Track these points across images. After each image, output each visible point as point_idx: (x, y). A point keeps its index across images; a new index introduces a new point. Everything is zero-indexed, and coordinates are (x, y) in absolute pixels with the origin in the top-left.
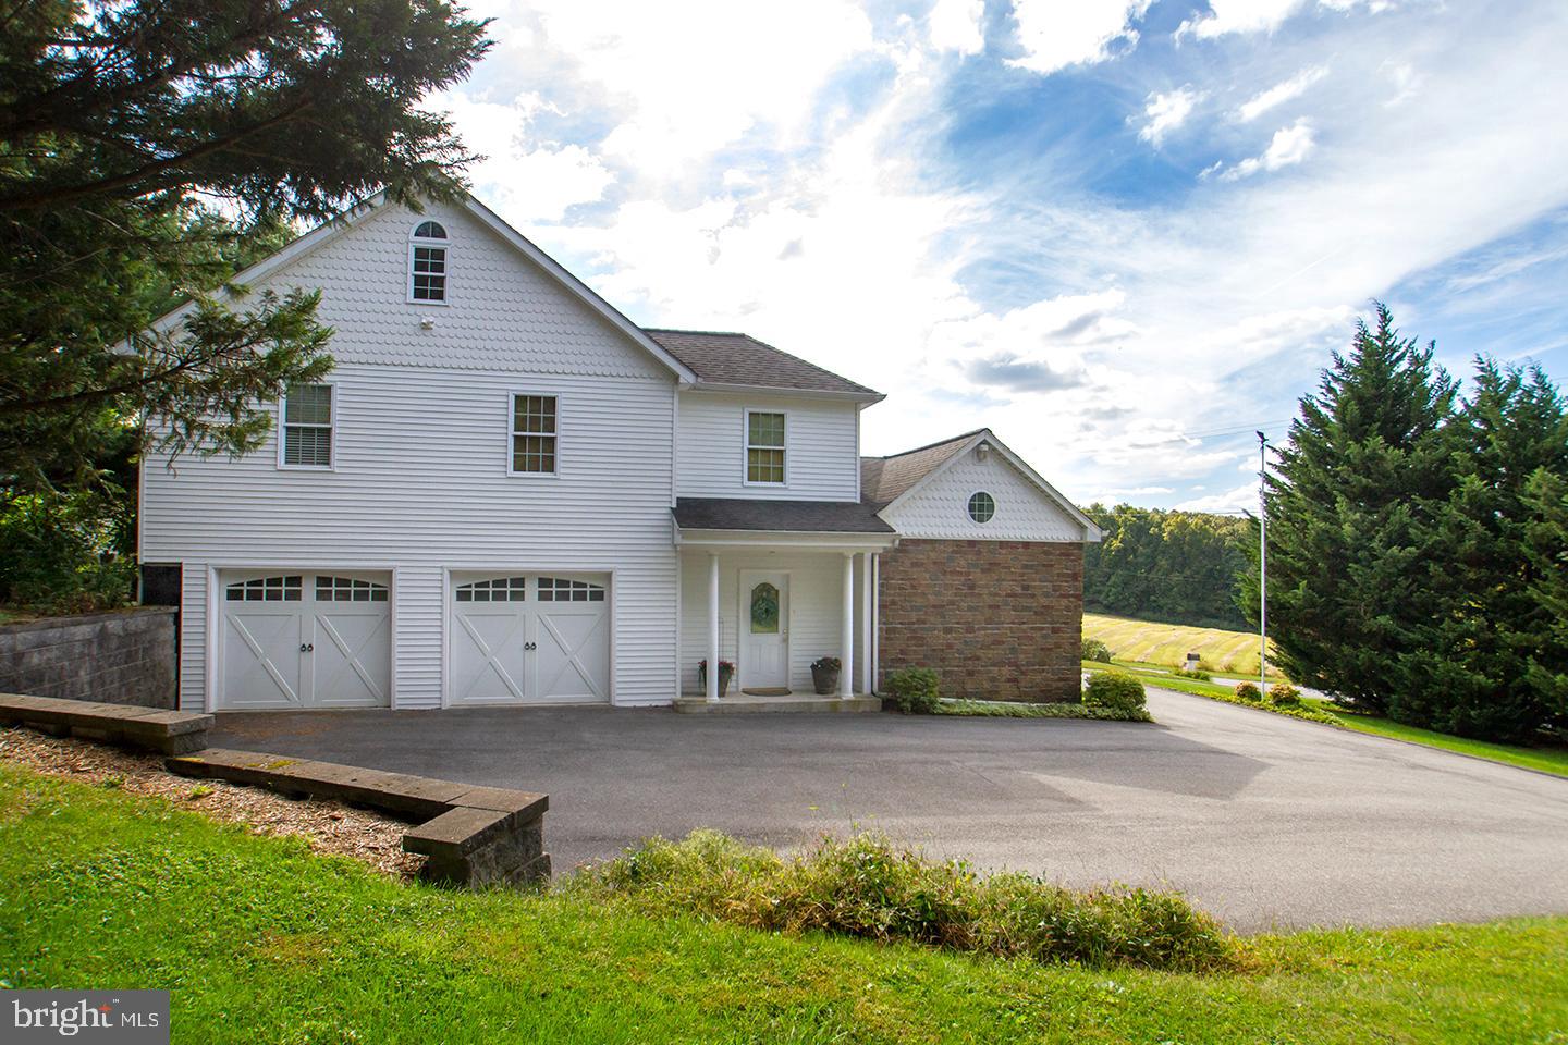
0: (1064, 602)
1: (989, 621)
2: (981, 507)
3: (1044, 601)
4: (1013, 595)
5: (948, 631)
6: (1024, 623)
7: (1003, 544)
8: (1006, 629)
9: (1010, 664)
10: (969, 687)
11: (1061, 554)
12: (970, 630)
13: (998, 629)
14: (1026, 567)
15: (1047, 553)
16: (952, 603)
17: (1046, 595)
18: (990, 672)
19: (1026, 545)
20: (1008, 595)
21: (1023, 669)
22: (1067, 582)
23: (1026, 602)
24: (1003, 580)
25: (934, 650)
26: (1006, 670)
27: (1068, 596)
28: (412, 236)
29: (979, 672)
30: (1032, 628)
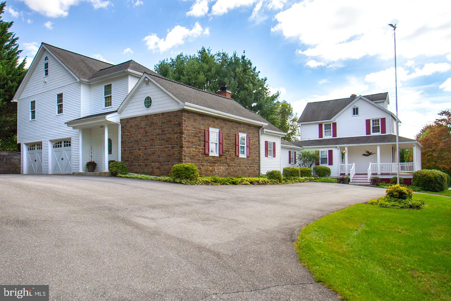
0: (176, 135)
1: (151, 145)
2: (148, 102)
3: (168, 136)
4: (158, 135)
5: (140, 149)
6: (162, 145)
7: (156, 115)
8: (157, 148)
9: (158, 162)
10: (146, 170)
11: (175, 116)
12: (146, 149)
13: (154, 148)
14: (163, 123)
15: (170, 116)
16: (140, 140)
17: (170, 133)
18: (152, 165)
19: (163, 114)
20: (157, 135)
21: (162, 163)
22: (177, 127)
23: (163, 137)
24: (155, 129)
25: (136, 157)
26: (157, 164)
27: (177, 133)
28: (44, 61)
29: (148, 165)
30: (165, 147)
